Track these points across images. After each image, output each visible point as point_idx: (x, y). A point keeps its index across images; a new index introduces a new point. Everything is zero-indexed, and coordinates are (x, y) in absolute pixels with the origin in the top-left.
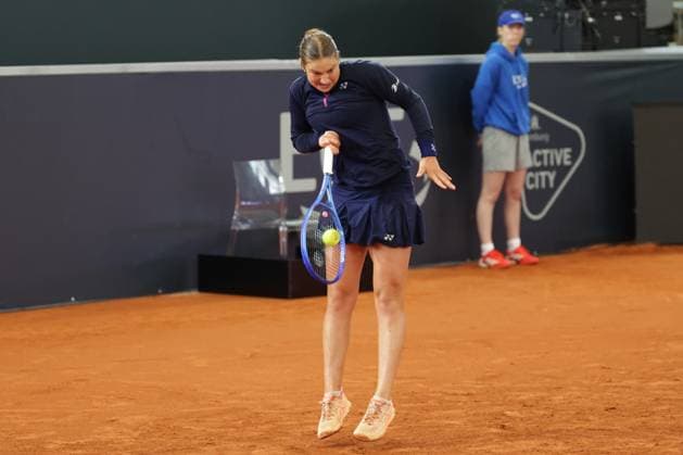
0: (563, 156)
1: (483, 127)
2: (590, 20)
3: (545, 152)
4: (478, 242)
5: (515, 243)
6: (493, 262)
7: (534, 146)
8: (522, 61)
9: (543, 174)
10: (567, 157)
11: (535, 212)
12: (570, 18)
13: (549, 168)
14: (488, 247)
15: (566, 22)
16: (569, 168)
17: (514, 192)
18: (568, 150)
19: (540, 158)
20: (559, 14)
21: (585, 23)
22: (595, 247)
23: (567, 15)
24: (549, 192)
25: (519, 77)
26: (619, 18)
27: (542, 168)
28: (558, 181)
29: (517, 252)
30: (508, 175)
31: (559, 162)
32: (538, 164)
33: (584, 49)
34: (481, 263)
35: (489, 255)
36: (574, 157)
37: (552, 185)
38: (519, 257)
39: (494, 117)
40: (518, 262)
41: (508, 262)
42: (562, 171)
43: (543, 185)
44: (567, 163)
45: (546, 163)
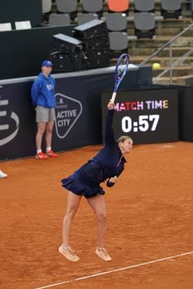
0: (73, 113)
1: (36, 106)
2: (86, 58)
3: (66, 112)
5: (49, 149)
6: (41, 157)
9: (65, 121)
11: (61, 135)
13: (67, 118)
14: (39, 151)
15: (76, 60)
16: (76, 117)
17: (49, 130)
18: (75, 110)
19: (63, 114)
20: (73, 56)
21: (83, 59)
23: (76, 56)
24: (67, 127)
25: (50, 85)
26: (99, 54)
27: (64, 118)
28: (71, 123)
29: (49, 152)
30: (47, 124)
31: (71, 115)
32: (63, 117)
34: (37, 157)
35: (40, 154)
36: (77, 113)
37: (68, 124)
38: (50, 154)
39: (40, 101)
40: (50, 156)
41: (46, 156)
42: (72, 119)
43: (65, 125)
44: (75, 115)
45: (66, 116)
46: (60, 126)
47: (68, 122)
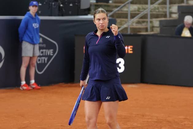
0: (50, 52)
1: (22, 41)
2: (61, 5)
3: (44, 50)
4: (20, 81)
5: (33, 81)
6: (25, 88)
7: (40, 48)
8: (38, 19)
9: (43, 58)
10: (52, 52)
11: (40, 71)
12: (54, 5)
13: (45, 56)
14: (23, 83)
15: (53, 7)
16: (52, 56)
17: (33, 64)
18: (52, 50)
19: (42, 52)
20: (51, 3)
21: (59, 7)
22: (61, 84)
23: (53, 3)
24: (45, 64)
25: (36, 24)
26: (71, 5)
27: (43, 56)
28: (48, 61)
29: (33, 85)
30: (31, 58)
31: (49, 54)
32: (41, 55)
33: (59, 15)
34: (21, 88)
35: (24, 85)
36: (54, 53)
37: (46, 62)
38: (34, 86)
39: (25, 38)
40: (33, 88)
41: (30, 88)
42: (49, 57)
43: (43, 62)
44: (51, 55)
45: (44, 54)
46: (39, 62)
47: (46, 59)
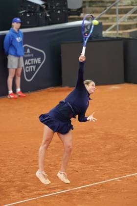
0: (38, 60)
1: (8, 55)
2: (48, 15)
3: (32, 60)
5: (19, 90)
6: (12, 96)
8: (20, 32)
9: (31, 67)
10: (39, 61)
13: (33, 65)
14: (11, 92)
15: (40, 17)
16: (40, 64)
17: (18, 74)
18: (40, 58)
19: (30, 62)
20: (38, 14)
21: (46, 17)
23: (40, 14)
26: (59, 12)
27: (31, 65)
29: (19, 93)
30: (16, 69)
31: (36, 62)
32: (30, 64)
34: (8, 97)
35: (11, 94)
36: (42, 60)
37: (34, 70)
38: (20, 94)
39: (11, 51)
40: (19, 96)
43: (31, 70)
44: (39, 63)
45: (32, 63)
46: (27, 71)
47: (34, 67)
